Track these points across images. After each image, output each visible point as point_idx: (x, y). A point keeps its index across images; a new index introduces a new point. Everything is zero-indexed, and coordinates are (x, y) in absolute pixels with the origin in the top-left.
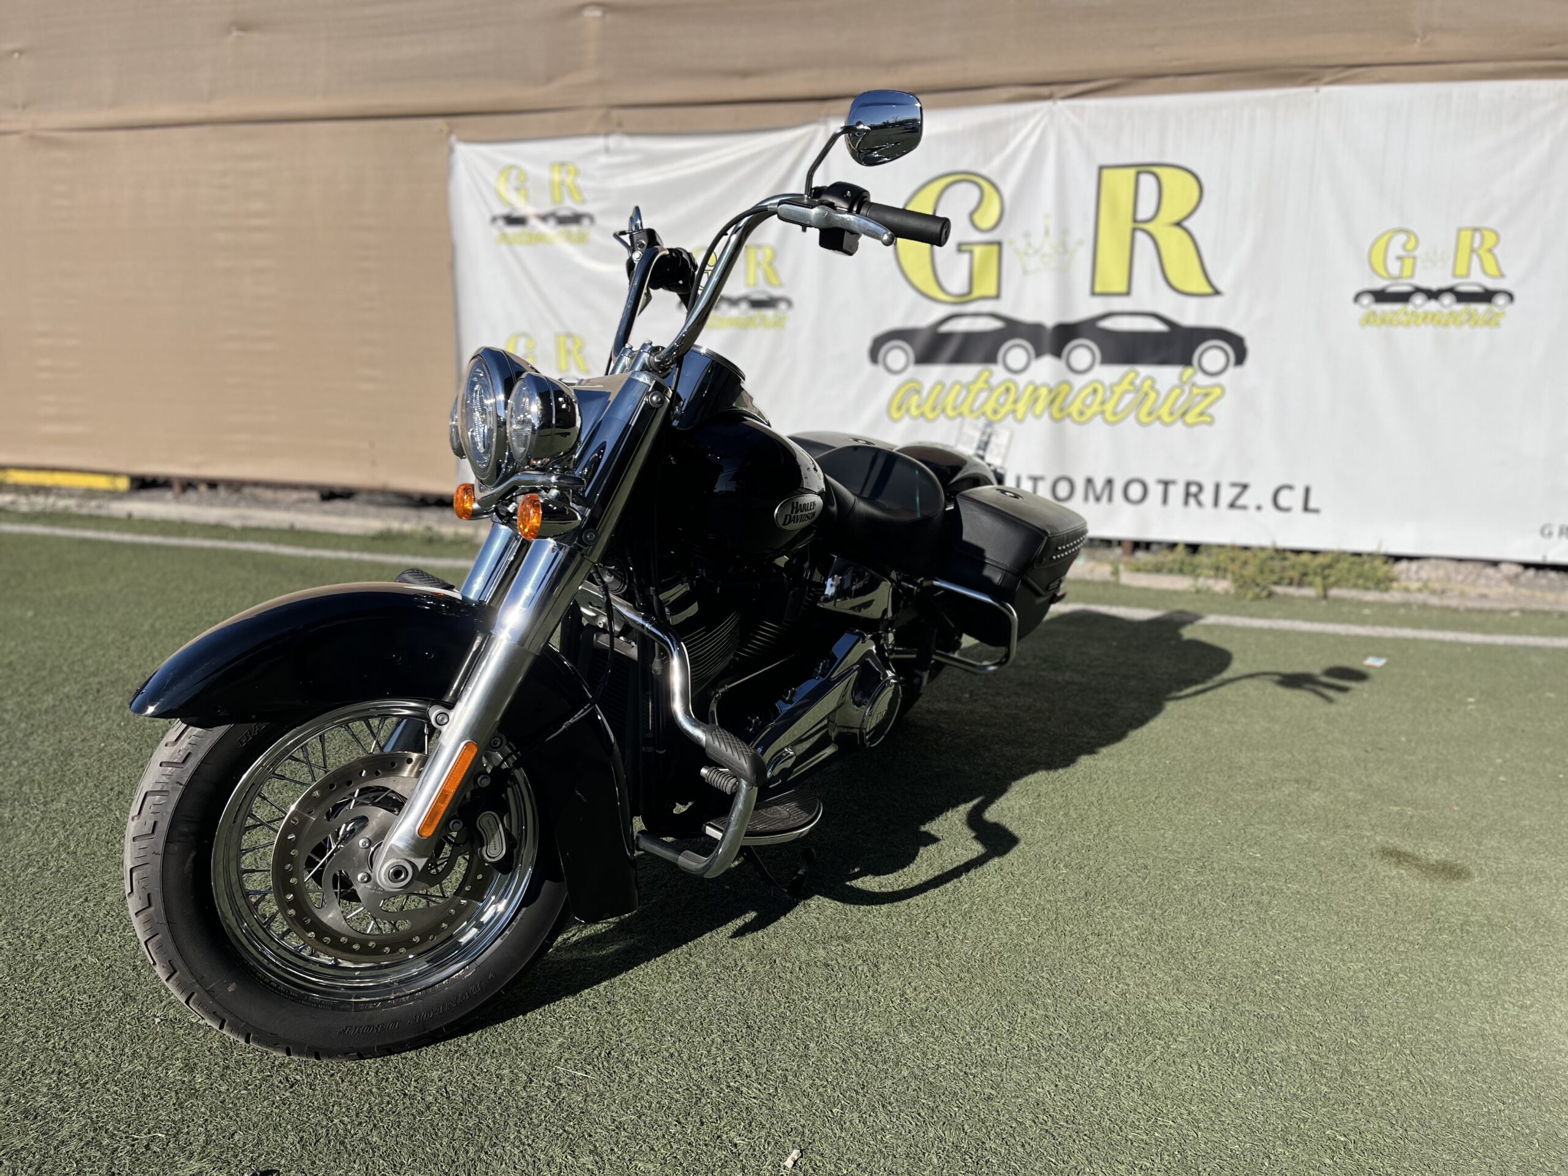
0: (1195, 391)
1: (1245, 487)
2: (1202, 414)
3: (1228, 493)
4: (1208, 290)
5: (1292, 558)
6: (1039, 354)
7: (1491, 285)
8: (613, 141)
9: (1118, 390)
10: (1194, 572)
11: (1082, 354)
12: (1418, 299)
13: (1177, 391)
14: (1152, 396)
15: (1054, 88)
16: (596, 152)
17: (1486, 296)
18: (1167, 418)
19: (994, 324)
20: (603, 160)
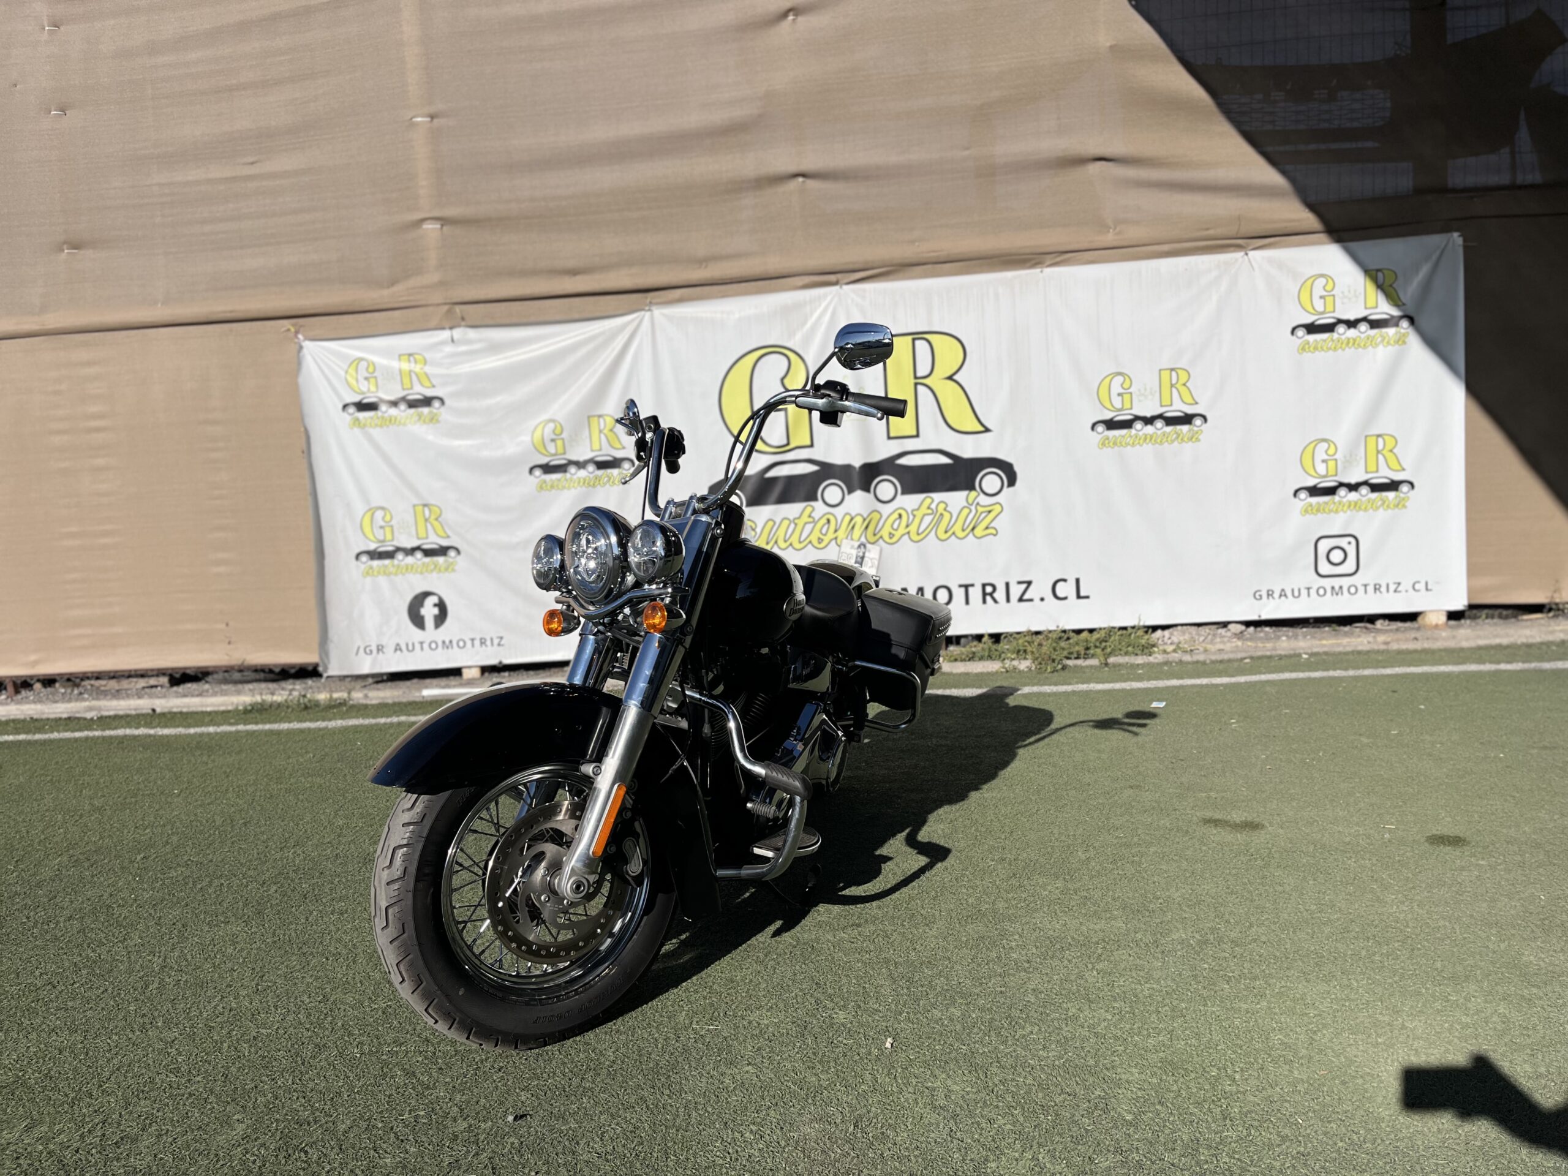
0: (980, 509)
1: (1029, 583)
2: (987, 528)
3: (1016, 591)
4: (982, 429)
5: (1075, 638)
6: (850, 491)
7: (1190, 410)
8: (457, 333)
9: (919, 514)
10: (1000, 657)
11: (886, 488)
12: (1138, 425)
13: (966, 511)
14: (947, 516)
15: (839, 276)
16: (443, 343)
17: (1187, 419)
18: (961, 534)
19: (812, 468)
20: (449, 349)
